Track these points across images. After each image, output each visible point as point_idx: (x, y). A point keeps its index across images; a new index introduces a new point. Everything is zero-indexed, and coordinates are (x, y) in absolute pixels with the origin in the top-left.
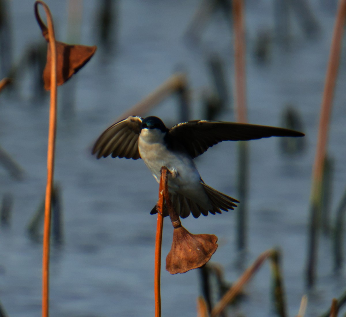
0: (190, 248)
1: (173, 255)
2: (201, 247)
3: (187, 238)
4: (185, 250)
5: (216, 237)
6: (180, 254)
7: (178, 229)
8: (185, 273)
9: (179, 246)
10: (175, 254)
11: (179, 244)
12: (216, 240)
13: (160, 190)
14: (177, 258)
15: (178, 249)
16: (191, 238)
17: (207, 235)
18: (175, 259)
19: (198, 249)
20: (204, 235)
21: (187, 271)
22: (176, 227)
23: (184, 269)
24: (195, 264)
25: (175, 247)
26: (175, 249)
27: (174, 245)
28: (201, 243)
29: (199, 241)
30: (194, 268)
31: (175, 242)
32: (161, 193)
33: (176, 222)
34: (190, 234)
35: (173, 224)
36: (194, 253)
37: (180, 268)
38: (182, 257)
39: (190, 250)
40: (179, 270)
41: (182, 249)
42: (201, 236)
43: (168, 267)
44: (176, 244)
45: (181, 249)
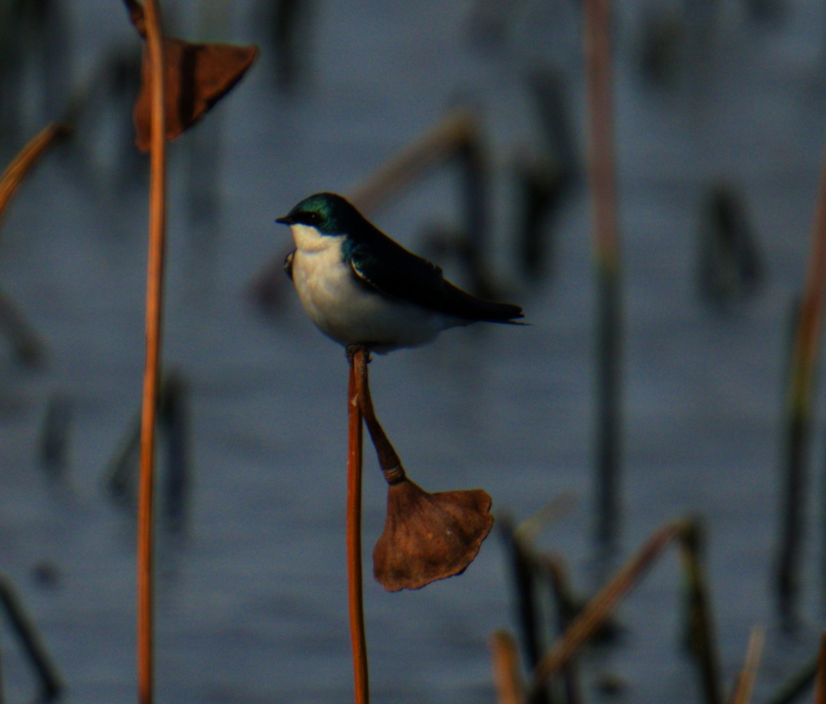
0: (428, 531)
1: (390, 549)
2: (455, 525)
3: (421, 507)
4: (418, 534)
5: (486, 496)
6: (408, 545)
7: (399, 488)
8: (419, 588)
9: (403, 527)
10: (394, 544)
11: (403, 521)
12: (488, 505)
13: (351, 395)
14: (399, 555)
15: (400, 534)
16: (430, 504)
17: (466, 493)
18: (394, 558)
19: (448, 533)
20: (459, 493)
21: (425, 585)
22: (393, 482)
23: (418, 581)
24: (443, 569)
25: (394, 529)
26: (394, 534)
27: (391, 524)
28: (454, 517)
29: (448, 513)
30: (441, 576)
31: (394, 516)
32: (354, 403)
33: (393, 472)
34: (427, 496)
35: (386, 475)
36: (438, 542)
37: (409, 577)
38: (411, 552)
39: (430, 536)
40: (405, 581)
41: (411, 532)
42: (451, 497)
43: (379, 573)
44: (394, 522)
45: (408, 534)
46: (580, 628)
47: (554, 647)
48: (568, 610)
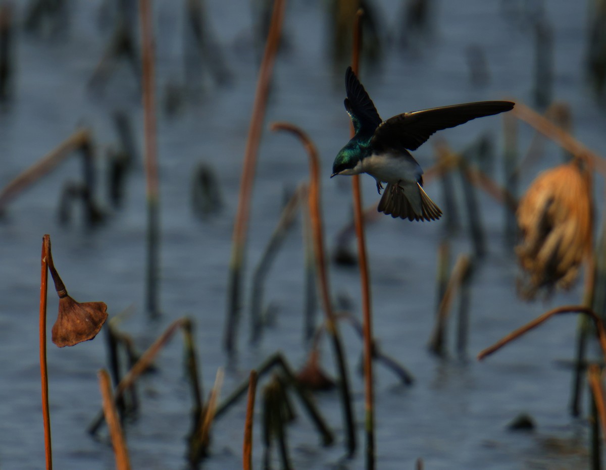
0: (78, 319)
1: (60, 327)
2: (90, 317)
3: (74, 308)
4: (73, 321)
5: (105, 305)
6: (68, 326)
7: (64, 299)
8: (73, 345)
9: (66, 317)
10: (62, 325)
11: (66, 315)
12: (105, 309)
13: (43, 257)
14: (64, 330)
15: (65, 321)
16: (78, 307)
17: (95, 303)
18: (62, 332)
19: (87, 320)
20: (92, 303)
21: (76, 344)
22: (62, 297)
23: (73, 342)
24: (84, 337)
25: (62, 318)
26: (62, 320)
27: (60, 316)
28: (90, 313)
29: (87, 311)
30: (83, 340)
31: (62, 312)
32: (44, 260)
33: (62, 292)
34: (78, 304)
35: (58, 293)
36: (82, 325)
37: (68, 341)
38: (69, 329)
39: (78, 321)
40: (67, 343)
41: (70, 320)
42: (89, 305)
43: (54, 339)
44: (62, 315)
45: (68, 321)
46: (139, 367)
47: (126, 376)
48: (133, 360)
